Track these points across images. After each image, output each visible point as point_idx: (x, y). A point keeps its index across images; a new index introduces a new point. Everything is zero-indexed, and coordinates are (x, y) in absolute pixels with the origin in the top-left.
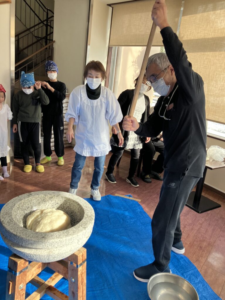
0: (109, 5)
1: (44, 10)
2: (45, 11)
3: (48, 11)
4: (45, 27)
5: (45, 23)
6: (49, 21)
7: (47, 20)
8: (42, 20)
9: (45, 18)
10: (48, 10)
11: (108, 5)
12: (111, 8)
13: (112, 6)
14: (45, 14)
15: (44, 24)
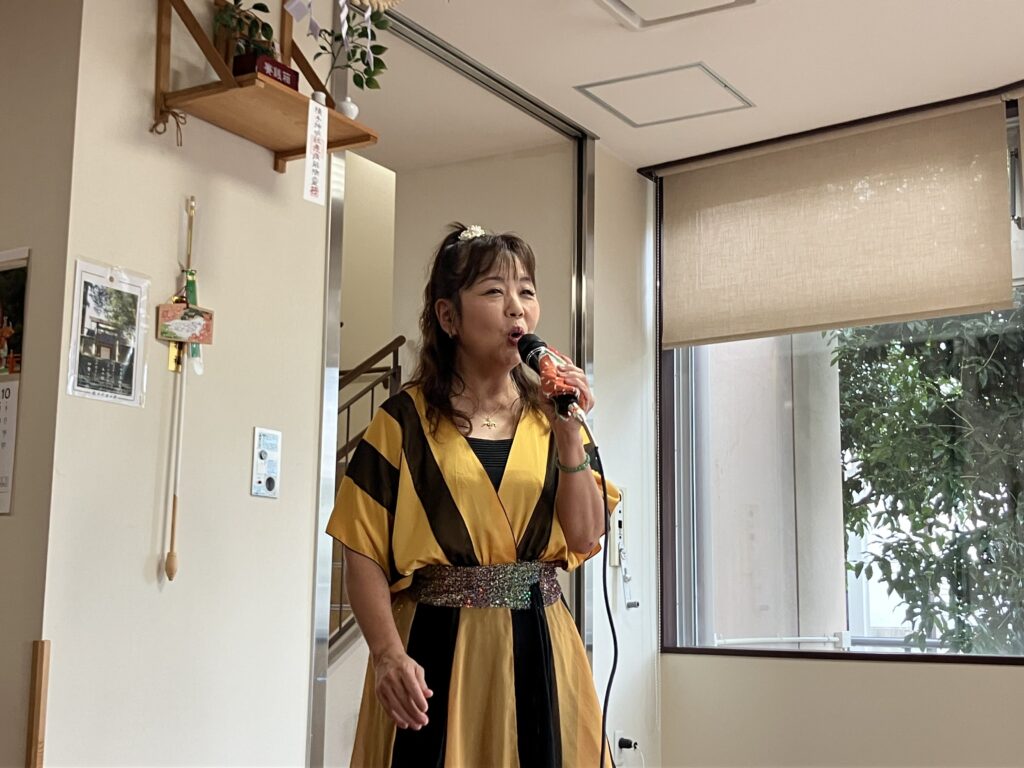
0: (647, 172)
11: (640, 171)
13: (660, 176)
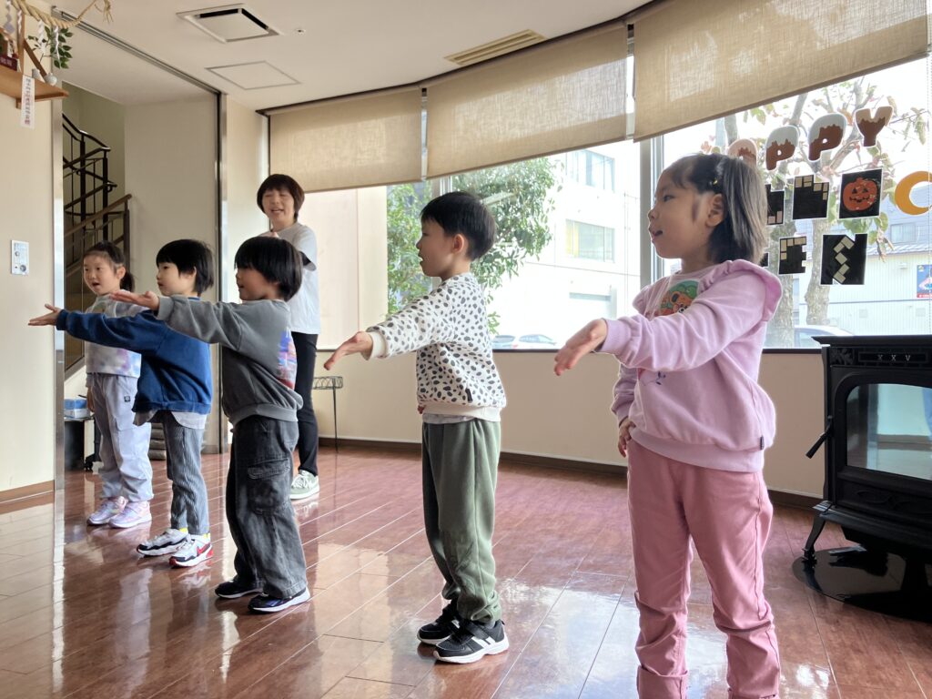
0: (262, 112)
1: (73, 136)
2: (76, 139)
3: (85, 137)
4: (77, 178)
5: (78, 166)
6: (87, 162)
7: (82, 160)
8: (70, 160)
9: (77, 155)
10: (83, 135)
11: (257, 111)
12: (265, 119)
13: (266, 114)
14: (77, 145)
15: (73, 168)
